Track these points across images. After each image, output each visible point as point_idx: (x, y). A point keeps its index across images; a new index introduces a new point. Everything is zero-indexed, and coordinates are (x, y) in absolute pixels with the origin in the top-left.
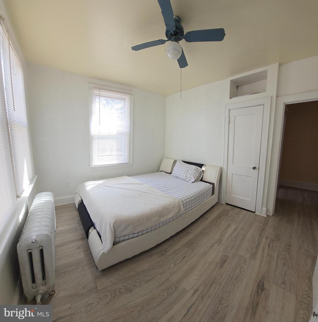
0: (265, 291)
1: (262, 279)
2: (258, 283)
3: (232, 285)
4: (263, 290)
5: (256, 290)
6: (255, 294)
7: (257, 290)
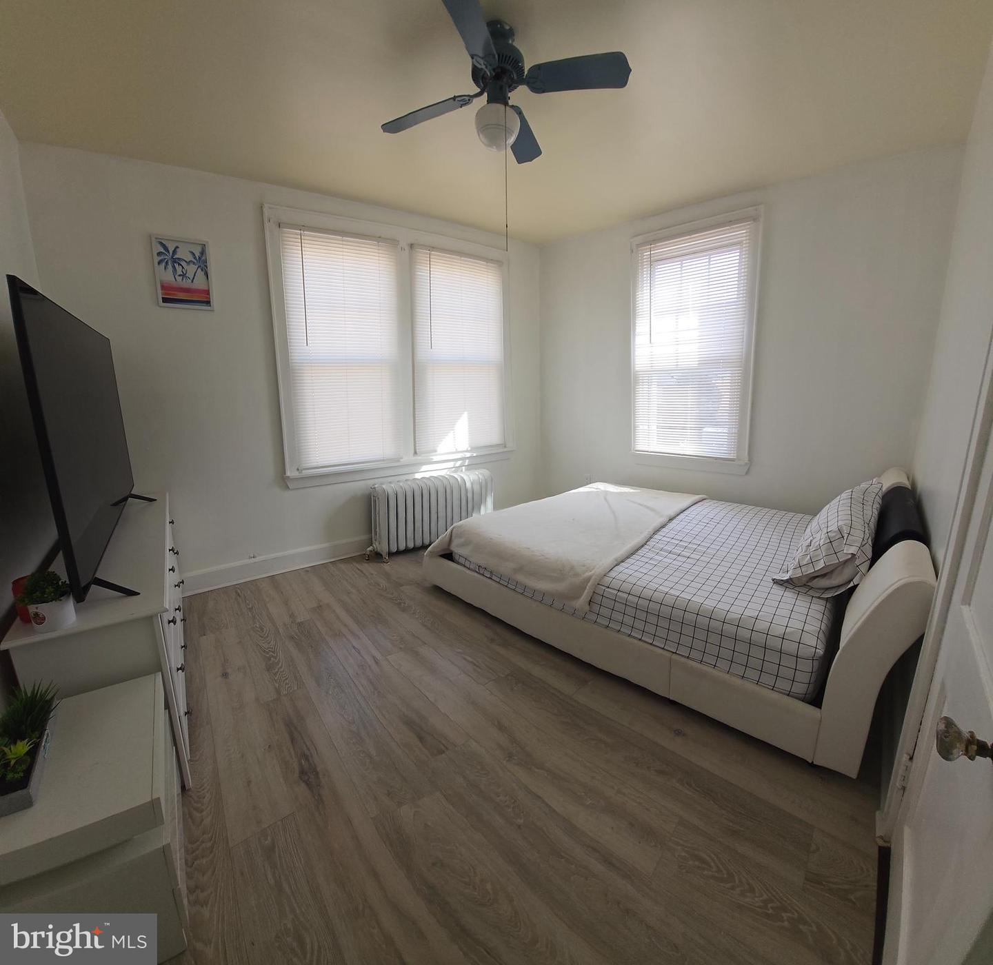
0: (297, 775)
1: (320, 795)
2: (321, 776)
3: (350, 718)
4: (303, 772)
5: (312, 756)
6: (309, 749)
7: (310, 759)
